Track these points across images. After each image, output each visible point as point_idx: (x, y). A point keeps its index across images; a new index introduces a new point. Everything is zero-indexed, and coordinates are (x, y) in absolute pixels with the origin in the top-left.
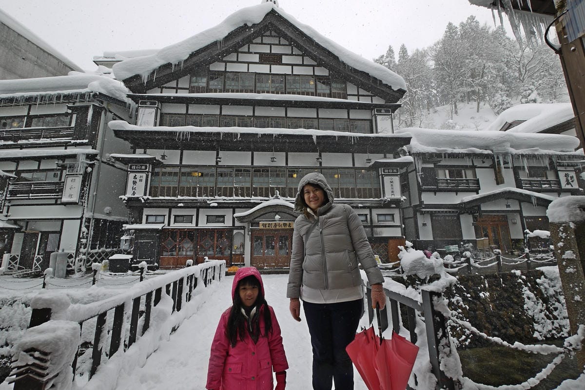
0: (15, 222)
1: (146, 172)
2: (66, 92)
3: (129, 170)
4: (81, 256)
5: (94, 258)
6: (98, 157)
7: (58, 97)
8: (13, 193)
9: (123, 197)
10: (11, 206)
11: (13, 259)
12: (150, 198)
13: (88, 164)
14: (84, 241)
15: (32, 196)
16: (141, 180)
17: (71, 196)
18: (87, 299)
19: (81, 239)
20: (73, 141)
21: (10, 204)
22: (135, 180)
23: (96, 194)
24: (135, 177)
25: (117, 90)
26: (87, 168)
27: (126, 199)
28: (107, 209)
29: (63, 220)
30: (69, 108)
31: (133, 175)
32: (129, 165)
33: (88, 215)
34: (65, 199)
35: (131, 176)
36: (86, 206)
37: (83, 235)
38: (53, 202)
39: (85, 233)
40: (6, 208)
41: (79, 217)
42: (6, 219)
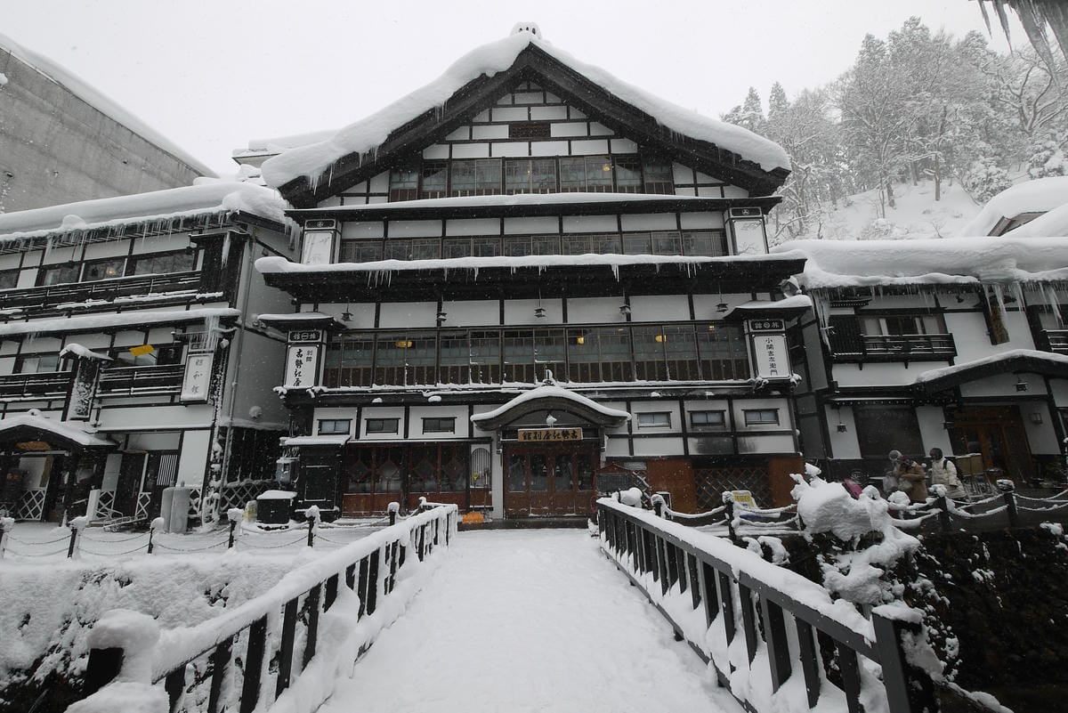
0: (109, 435)
1: (317, 343)
2: (189, 213)
3: (289, 341)
4: (213, 494)
5: (233, 497)
6: (239, 321)
7: (176, 223)
8: (106, 387)
9: (280, 389)
10: (104, 408)
11: (105, 498)
12: (325, 389)
13: (222, 333)
14: (216, 467)
15: (134, 391)
16: (309, 359)
17: (195, 389)
18: (220, 574)
19: (212, 463)
20: (198, 296)
21: (100, 406)
22: (299, 359)
23: (236, 385)
24: (299, 354)
25: (269, 205)
26: (220, 340)
27: (285, 392)
28: (254, 410)
29: (183, 430)
30: (193, 240)
31: (297, 349)
32: (290, 332)
33: (223, 421)
34: (186, 395)
35: (293, 351)
36: (219, 406)
37: (215, 457)
38: (168, 399)
39: (218, 454)
40: (94, 413)
41: (209, 425)
42: (95, 430)
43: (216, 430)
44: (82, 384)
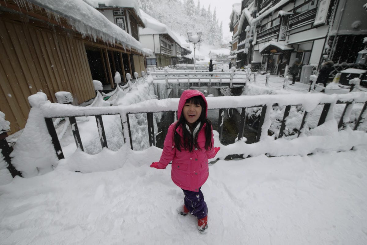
0: (292, 45)
8: (291, 26)
10: (291, 35)
14: (326, 56)
15: (299, 25)
17: (321, 18)
19: (323, 55)
21: (289, 34)
23: (344, 10)
28: (355, 23)
29: (314, 40)
33: (331, 33)
34: (316, 22)
36: (331, 24)
37: (326, 51)
38: (310, 26)
39: (327, 50)
40: (287, 37)
41: (324, 36)
42: (287, 44)
43: (328, 38)
44: (283, 26)
